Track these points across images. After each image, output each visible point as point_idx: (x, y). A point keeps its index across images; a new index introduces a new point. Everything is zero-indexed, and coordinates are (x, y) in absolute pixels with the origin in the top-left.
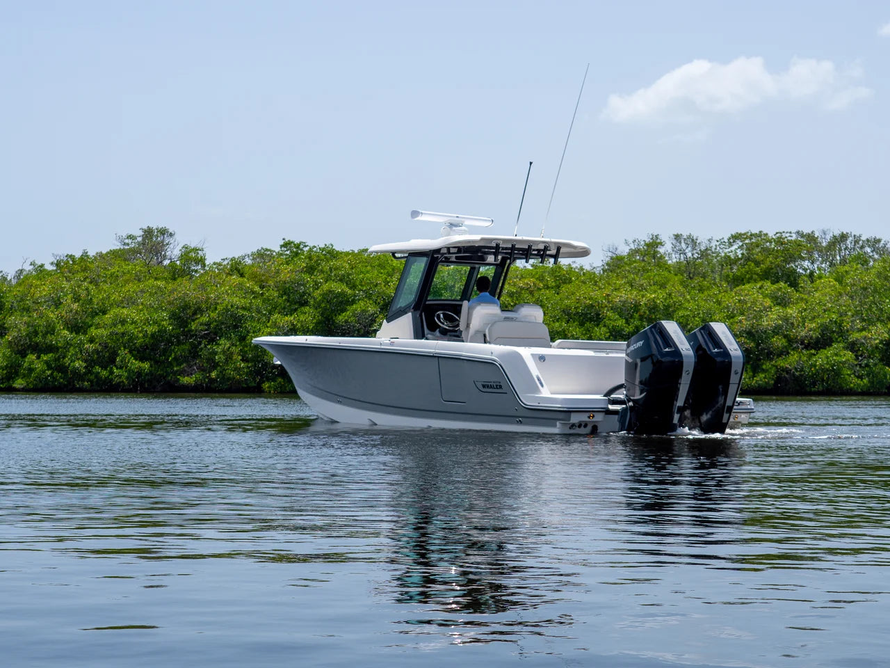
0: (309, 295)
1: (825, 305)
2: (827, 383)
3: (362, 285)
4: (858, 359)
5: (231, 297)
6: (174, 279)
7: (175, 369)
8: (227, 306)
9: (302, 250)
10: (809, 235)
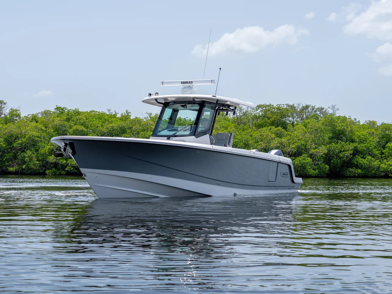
0: (67, 131)
1: (299, 137)
2: (300, 172)
3: (91, 127)
4: (314, 161)
5: (31, 131)
6: (6, 124)
7: (6, 164)
8: (30, 136)
9: (64, 111)
10: (292, 106)
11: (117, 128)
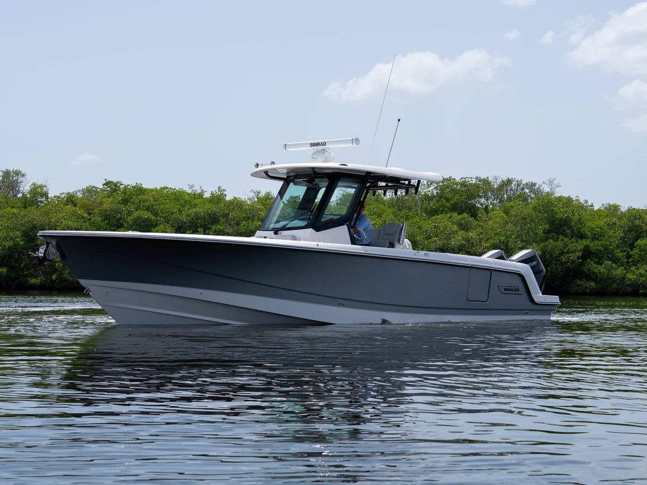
0: (124, 220)
3: (162, 213)
6: (26, 208)
7: (25, 273)
9: (119, 187)
10: (484, 180)
11: (205, 216)
